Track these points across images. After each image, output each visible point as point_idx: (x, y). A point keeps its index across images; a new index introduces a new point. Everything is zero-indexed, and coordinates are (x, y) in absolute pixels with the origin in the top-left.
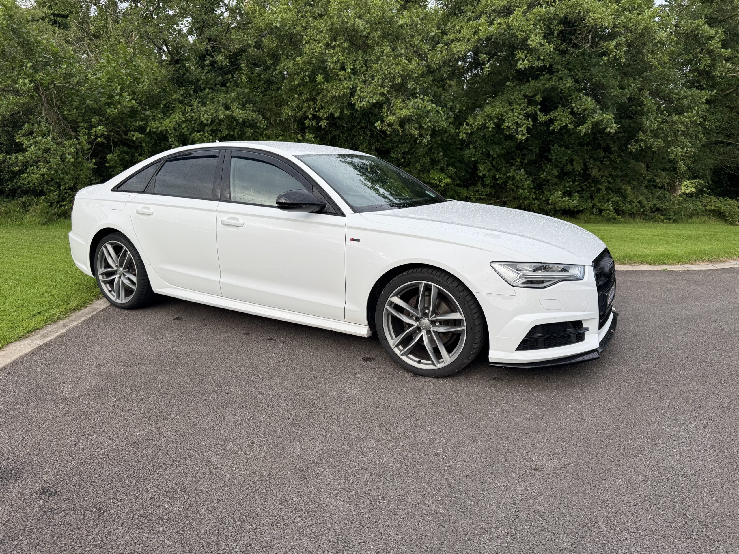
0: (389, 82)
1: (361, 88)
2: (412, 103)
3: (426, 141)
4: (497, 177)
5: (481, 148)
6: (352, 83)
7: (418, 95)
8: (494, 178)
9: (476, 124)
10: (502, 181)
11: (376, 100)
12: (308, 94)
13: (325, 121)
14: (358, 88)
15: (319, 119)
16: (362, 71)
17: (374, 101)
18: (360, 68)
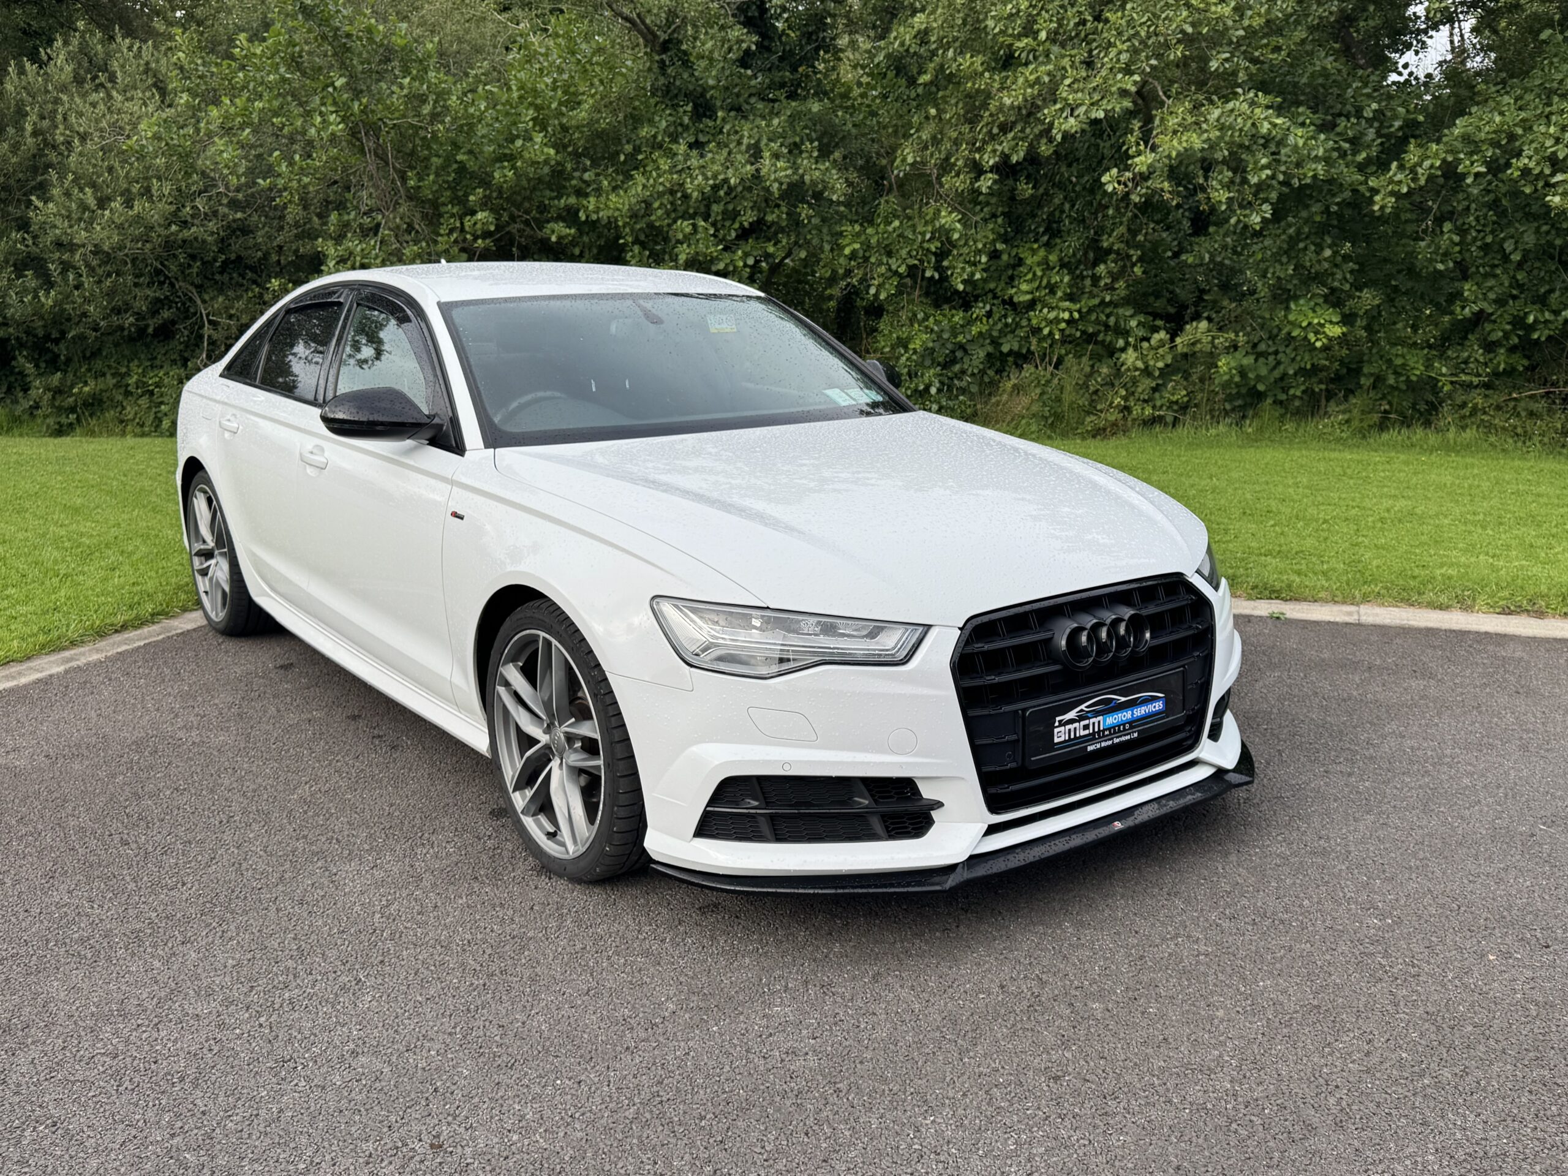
0: (1148, 58)
1: (1075, 81)
2: (1217, 113)
3: (1258, 219)
4: (1531, 319)
5: (1479, 231)
6: (1050, 67)
7: (1240, 90)
8: (1518, 322)
9: (1427, 164)
10: (1547, 332)
11: (1105, 111)
12: (960, 105)
13: (990, 175)
14: (1067, 82)
15: (978, 170)
16: (1083, 34)
17: (1101, 115)
18: (1077, 24)
